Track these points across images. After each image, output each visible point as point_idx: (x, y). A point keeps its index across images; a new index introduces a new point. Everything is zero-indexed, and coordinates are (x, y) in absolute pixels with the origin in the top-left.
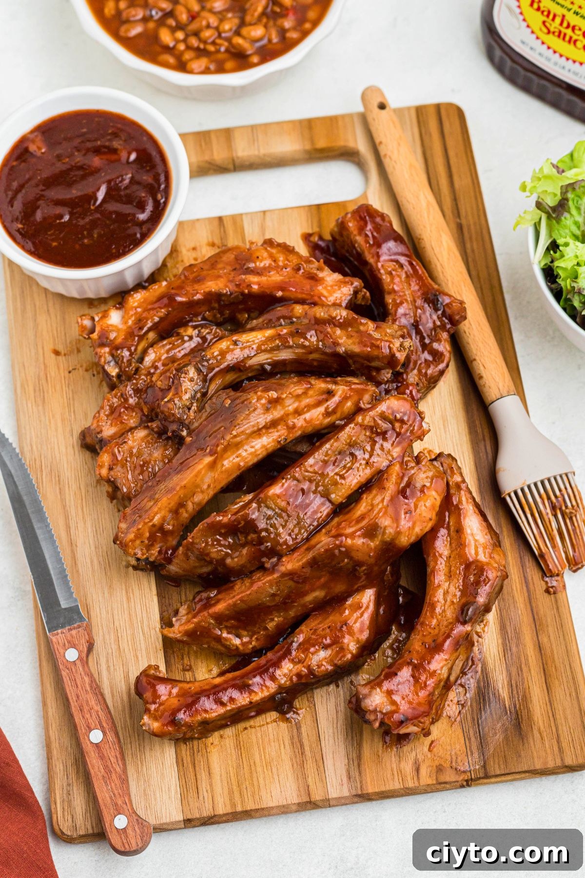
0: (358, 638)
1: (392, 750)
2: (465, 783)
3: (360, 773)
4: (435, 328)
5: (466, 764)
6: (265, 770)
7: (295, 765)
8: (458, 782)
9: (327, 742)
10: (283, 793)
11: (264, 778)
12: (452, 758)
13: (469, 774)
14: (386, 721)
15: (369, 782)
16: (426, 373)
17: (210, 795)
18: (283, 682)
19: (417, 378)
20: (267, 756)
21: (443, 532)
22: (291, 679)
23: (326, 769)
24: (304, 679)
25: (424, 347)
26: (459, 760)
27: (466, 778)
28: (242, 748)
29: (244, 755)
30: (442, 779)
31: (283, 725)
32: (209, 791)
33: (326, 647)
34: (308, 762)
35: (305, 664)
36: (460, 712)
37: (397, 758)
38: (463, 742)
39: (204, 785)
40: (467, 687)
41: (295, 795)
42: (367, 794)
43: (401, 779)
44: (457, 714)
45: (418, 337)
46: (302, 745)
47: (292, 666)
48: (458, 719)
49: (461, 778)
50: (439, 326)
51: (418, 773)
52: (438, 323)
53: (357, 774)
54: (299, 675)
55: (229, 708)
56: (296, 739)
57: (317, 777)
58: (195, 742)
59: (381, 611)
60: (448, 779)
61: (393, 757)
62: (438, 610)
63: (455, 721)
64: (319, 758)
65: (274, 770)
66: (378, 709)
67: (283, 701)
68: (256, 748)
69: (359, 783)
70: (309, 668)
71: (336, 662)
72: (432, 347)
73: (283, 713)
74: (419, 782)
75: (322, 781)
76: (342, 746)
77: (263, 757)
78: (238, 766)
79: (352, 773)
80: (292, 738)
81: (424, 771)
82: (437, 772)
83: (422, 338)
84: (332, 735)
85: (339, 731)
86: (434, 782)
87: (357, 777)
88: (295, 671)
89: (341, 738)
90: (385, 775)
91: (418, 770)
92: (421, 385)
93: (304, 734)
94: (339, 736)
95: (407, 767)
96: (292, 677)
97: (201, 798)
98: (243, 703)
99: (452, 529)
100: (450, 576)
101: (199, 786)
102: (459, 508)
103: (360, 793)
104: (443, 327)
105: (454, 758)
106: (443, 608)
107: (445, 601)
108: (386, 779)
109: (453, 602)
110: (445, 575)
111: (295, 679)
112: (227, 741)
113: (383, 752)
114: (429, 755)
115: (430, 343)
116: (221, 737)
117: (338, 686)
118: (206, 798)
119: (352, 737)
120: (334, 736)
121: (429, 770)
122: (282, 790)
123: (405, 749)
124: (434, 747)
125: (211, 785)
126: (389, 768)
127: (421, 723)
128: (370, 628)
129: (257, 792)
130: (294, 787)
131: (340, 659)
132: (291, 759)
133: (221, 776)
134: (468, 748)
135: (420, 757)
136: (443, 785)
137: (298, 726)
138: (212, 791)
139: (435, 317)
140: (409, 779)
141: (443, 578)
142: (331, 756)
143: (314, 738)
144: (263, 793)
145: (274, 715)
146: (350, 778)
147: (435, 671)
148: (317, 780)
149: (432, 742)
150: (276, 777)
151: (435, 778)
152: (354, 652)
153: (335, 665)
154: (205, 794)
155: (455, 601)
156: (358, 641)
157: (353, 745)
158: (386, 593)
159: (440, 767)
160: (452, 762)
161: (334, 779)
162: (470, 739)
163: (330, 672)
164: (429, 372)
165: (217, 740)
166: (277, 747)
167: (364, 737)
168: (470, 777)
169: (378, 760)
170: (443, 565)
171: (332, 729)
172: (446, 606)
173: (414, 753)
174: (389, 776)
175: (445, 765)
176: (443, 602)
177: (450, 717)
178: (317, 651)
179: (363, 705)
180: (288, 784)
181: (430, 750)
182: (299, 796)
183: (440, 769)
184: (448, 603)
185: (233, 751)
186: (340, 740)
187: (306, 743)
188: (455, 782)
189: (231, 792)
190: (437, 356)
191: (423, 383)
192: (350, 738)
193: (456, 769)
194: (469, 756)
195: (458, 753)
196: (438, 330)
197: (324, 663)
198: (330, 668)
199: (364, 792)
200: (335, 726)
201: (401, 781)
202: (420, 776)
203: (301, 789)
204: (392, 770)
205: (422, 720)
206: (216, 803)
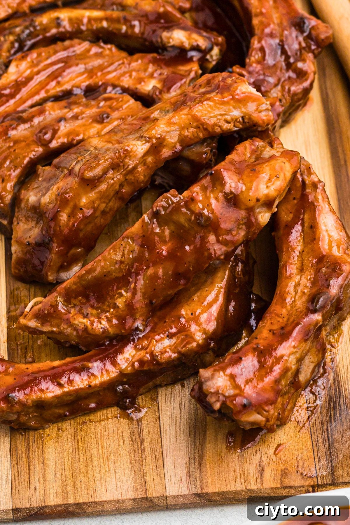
0: (204, 329)
1: (235, 451)
2: (311, 489)
3: (201, 472)
4: (301, 49)
5: (314, 470)
6: (102, 464)
7: (133, 461)
8: (303, 487)
9: (168, 440)
10: (119, 487)
11: (100, 472)
12: (298, 463)
13: (315, 480)
14: (228, 403)
15: (209, 482)
16: (289, 90)
17: (42, 485)
18: (123, 367)
19: (280, 94)
20: (105, 451)
21: (298, 228)
22: (133, 365)
23: (165, 466)
24: (146, 365)
25: (289, 66)
26: (306, 465)
27: (312, 484)
28: (80, 441)
29: (81, 448)
30: (287, 483)
31: (124, 422)
32: (42, 482)
33: (170, 336)
34: (148, 458)
35: (148, 350)
36: (309, 417)
37: (241, 459)
38: (311, 447)
39: (36, 475)
40: (317, 394)
41: (131, 490)
42: (207, 493)
43: (243, 480)
44: (305, 420)
45: (283, 57)
46: (142, 441)
47: (134, 352)
48: (307, 425)
49: (307, 483)
50: (304, 48)
51: (261, 475)
52: (304, 45)
53: (198, 473)
54: (141, 362)
55: (66, 390)
56: (136, 436)
57: (155, 473)
58: (32, 433)
59: (231, 308)
60: (293, 484)
61: (237, 458)
62: (288, 300)
63: (304, 426)
64: (158, 455)
65: (111, 464)
66: (220, 392)
67: (125, 394)
68: (94, 441)
69: (199, 482)
70: (152, 354)
71: (180, 349)
72: (296, 66)
73: (124, 408)
74: (262, 485)
75: (161, 478)
76: (184, 445)
77: (100, 451)
78: (74, 459)
79: (193, 473)
80: (132, 434)
81: (268, 474)
82: (282, 476)
83: (287, 57)
84: (174, 433)
85: (182, 430)
86: (279, 486)
87: (198, 475)
88: (137, 358)
89: (183, 436)
90: (227, 475)
91: (262, 473)
92: (284, 101)
93: (145, 431)
94: (182, 435)
95: (251, 469)
96: (134, 363)
97: (32, 487)
98: (82, 386)
99: (306, 225)
100: (301, 270)
101: (32, 477)
102: (314, 205)
103: (199, 492)
104: (308, 49)
105: (301, 462)
106: (293, 299)
107: (296, 292)
108: (227, 480)
109: (304, 293)
110: (297, 268)
111: (137, 364)
112: (65, 433)
113: (226, 453)
114: (274, 458)
115: (294, 63)
116: (59, 429)
117: (183, 386)
118: (37, 488)
119: (195, 437)
120: (176, 434)
121: (273, 473)
122: (118, 484)
123: (250, 451)
124: (281, 451)
125: (44, 476)
126: (232, 469)
127: (265, 411)
128: (217, 319)
129: (91, 485)
130: (131, 482)
131: (185, 346)
132: (130, 454)
133: (55, 467)
134: (316, 454)
135: (265, 460)
136: (288, 490)
137: (139, 422)
138: (45, 481)
139: (301, 39)
140: (252, 480)
141: (295, 271)
142: (172, 454)
143: (155, 435)
144: (98, 486)
145: (115, 411)
146: (189, 477)
147: (282, 357)
148: (155, 477)
149: (279, 446)
150: (112, 470)
151: (279, 481)
152: (200, 342)
153: (179, 353)
154: (37, 484)
155: (306, 291)
156: (205, 332)
157: (195, 444)
158: (237, 291)
159: (285, 471)
160: (298, 467)
161: (173, 477)
162: (318, 446)
163: (173, 360)
164: (293, 89)
165: (54, 432)
166: (116, 441)
167: (208, 437)
168: (316, 483)
169: (221, 459)
170: (296, 259)
171: (174, 427)
172: (297, 297)
173: (258, 456)
174: (231, 477)
175: (291, 469)
176: (294, 293)
177: (298, 422)
178: (162, 339)
179: (205, 387)
180: (124, 480)
181: (275, 454)
182: (136, 491)
183: (285, 473)
184: (299, 293)
185: (70, 444)
186: (182, 438)
187: (146, 439)
188: (300, 487)
189: (64, 484)
190: (301, 74)
191: (286, 100)
192: (193, 437)
193: (302, 474)
194: (317, 462)
195: (306, 458)
196: (303, 52)
197: (168, 350)
198: (174, 355)
199: (204, 492)
200: (178, 425)
201: (243, 482)
202: (264, 479)
203: (138, 485)
204: (235, 471)
205: (267, 408)
206: (47, 493)
